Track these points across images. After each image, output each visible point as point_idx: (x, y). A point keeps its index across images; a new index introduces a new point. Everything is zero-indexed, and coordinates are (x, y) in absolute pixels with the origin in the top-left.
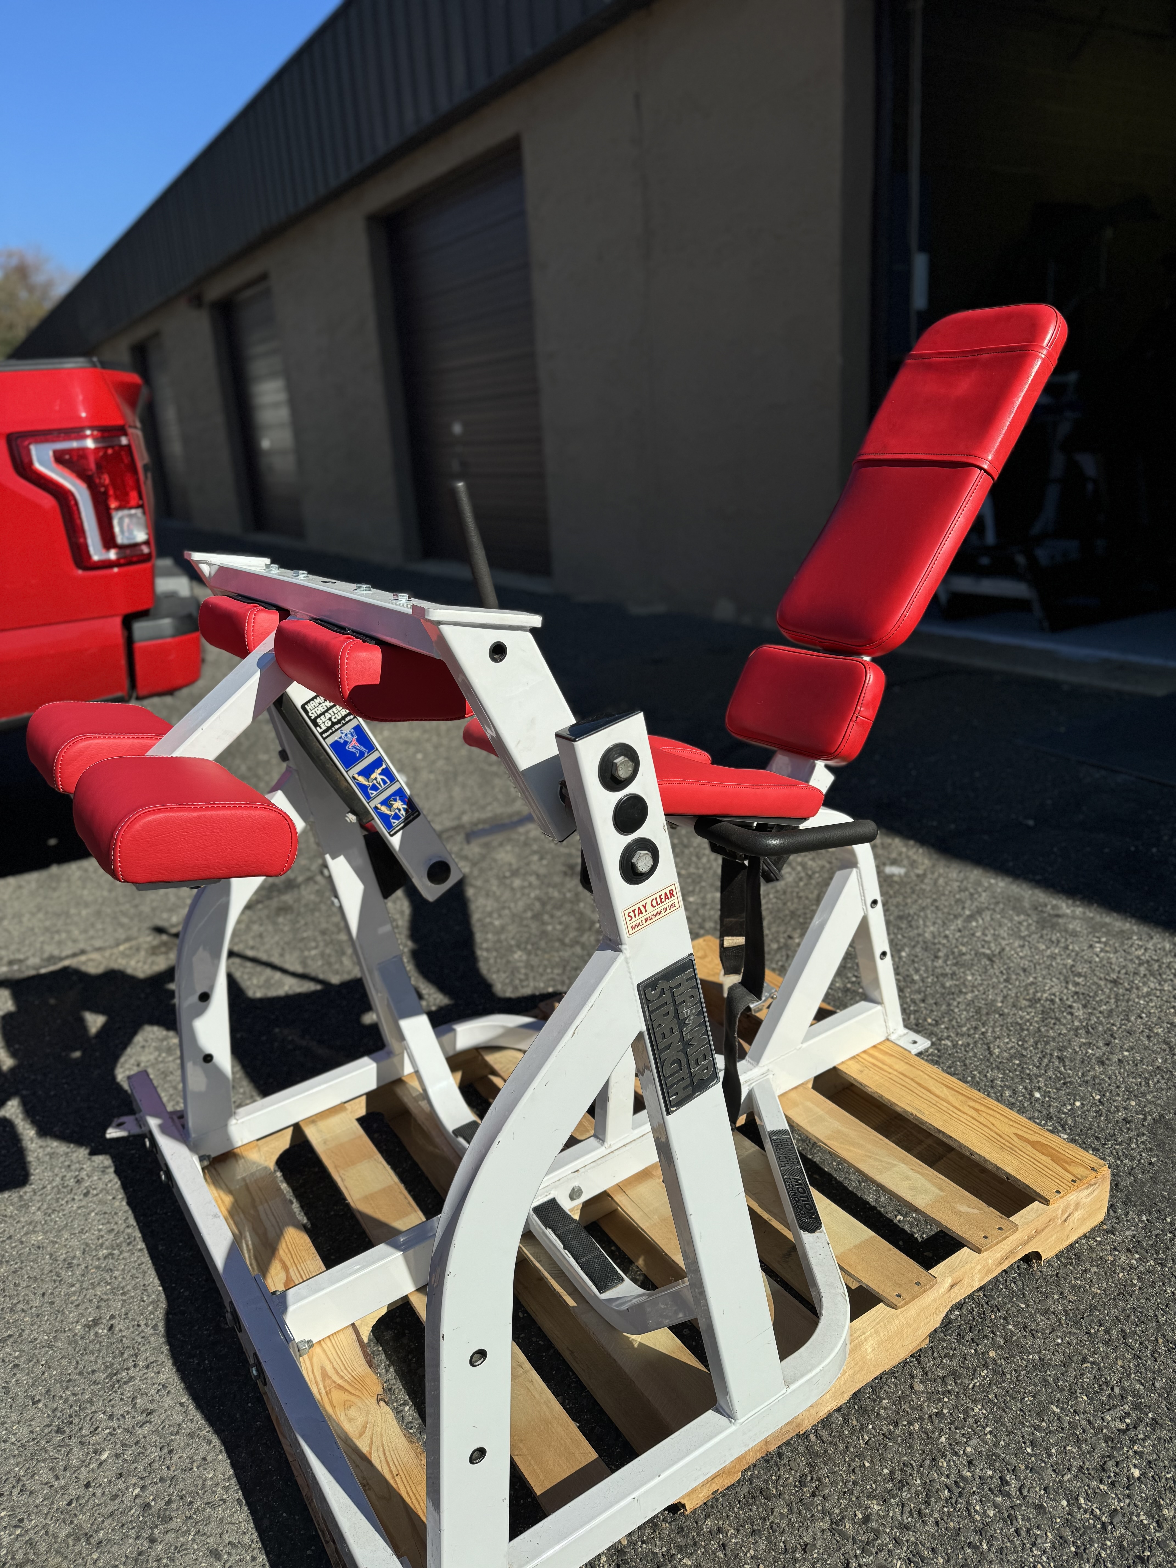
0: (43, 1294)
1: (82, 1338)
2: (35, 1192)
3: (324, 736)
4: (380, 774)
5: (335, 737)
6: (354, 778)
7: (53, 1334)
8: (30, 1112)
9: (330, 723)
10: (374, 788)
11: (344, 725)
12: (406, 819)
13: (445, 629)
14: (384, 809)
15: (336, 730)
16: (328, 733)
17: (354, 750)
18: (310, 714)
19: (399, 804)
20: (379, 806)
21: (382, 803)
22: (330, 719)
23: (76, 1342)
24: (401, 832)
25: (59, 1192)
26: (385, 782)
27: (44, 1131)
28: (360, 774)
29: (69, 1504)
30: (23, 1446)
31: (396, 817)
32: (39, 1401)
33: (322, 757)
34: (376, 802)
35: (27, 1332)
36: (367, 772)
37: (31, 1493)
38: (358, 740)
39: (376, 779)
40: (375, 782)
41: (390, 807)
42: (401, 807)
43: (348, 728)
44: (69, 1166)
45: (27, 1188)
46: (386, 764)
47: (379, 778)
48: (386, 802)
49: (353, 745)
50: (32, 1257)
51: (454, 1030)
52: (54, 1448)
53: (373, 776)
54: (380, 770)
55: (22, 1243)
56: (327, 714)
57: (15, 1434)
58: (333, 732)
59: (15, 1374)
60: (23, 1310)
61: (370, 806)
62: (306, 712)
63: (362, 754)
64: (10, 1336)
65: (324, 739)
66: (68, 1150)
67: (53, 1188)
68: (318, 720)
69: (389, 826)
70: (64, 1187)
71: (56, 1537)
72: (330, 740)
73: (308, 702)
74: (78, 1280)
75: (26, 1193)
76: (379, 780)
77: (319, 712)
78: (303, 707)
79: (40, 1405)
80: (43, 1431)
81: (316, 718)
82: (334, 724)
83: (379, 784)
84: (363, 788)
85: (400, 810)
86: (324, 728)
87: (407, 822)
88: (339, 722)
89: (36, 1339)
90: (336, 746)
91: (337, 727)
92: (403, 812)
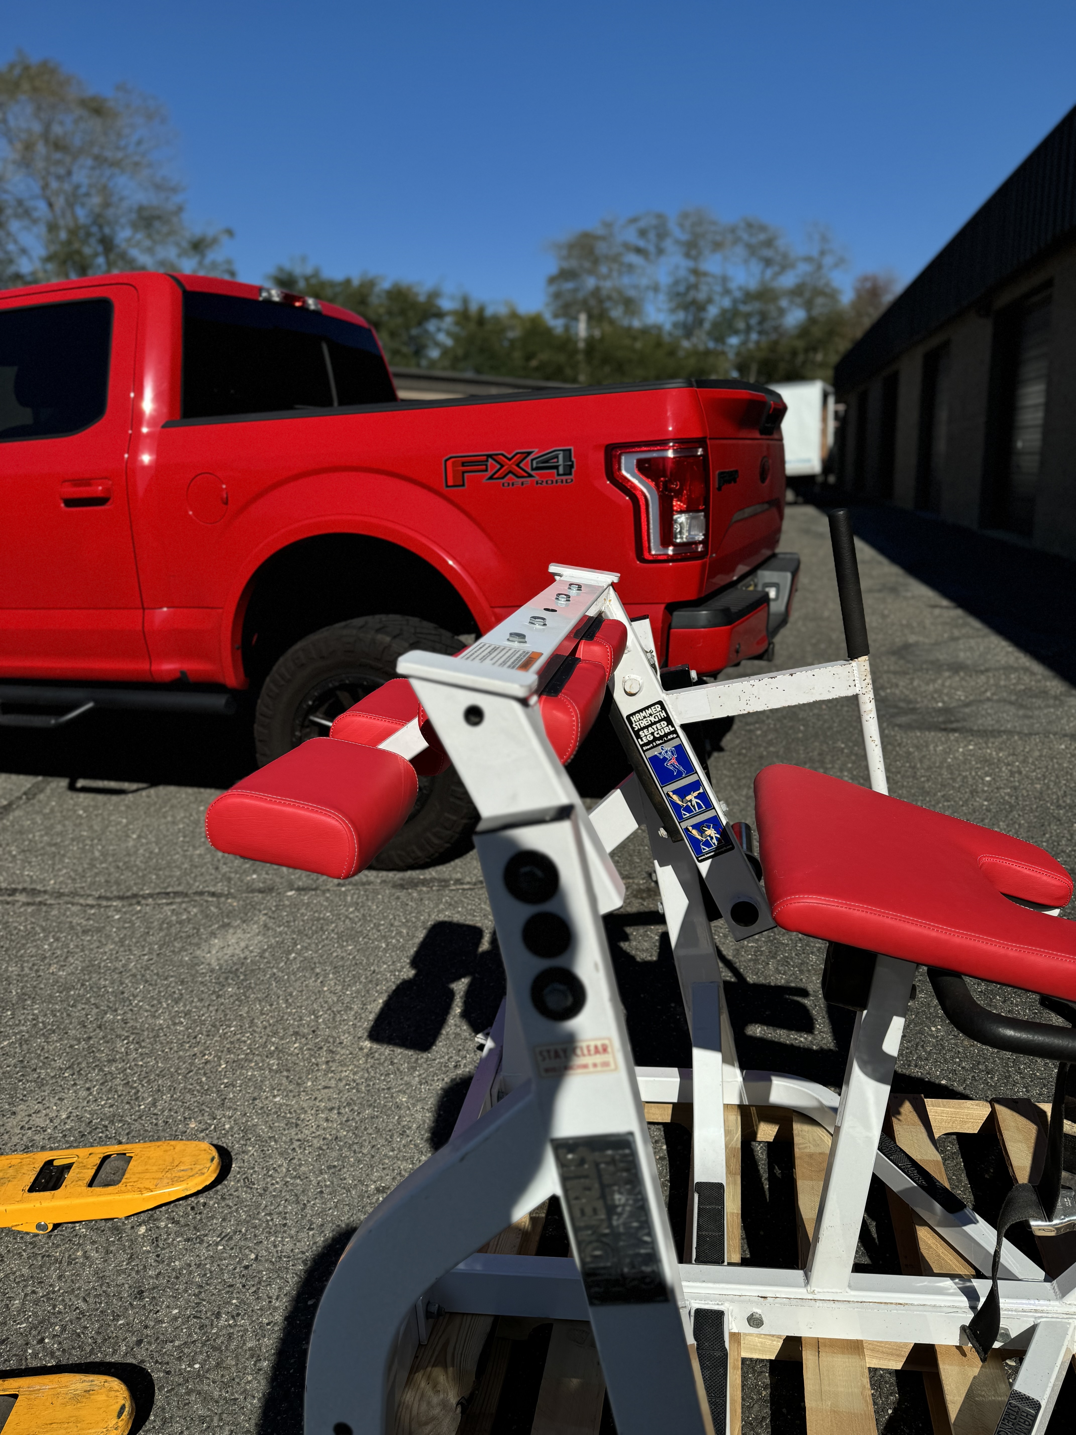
0: (373, 1146)
1: (368, 1197)
2: (427, 1060)
3: (644, 748)
4: (695, 797)
5: (655, 752)
6: (668, 794)
7: (356, 1182)
8: (470, 994)
9: (652, 738)
10: (688, 809)
11: (666, 742)
12: (717, 848)
13: (416, 684)
14: (695, 832)
15: (657, 745)
16: (648, 747)
17: (672, 768)
18: (634, 726)
19: (711, 832)
20: (690, 828)
21: (694, 827)
22: (652, 734)
23: (363, 1197)
24: (710, 860)
25: (440, 1069)
26: (700, 807)
27: (465, 1015)
28: (675, 792)
29: (268, 1324)
30: (280, 1258)
31: (707, 844)
32: (313, 1229)
33: (640, 768)
34: (688, 824)
35: (345, 1170)
36: (682, 792)
37: (258, 1298)
38: (677, 759)
39: (691, 801)
40: (689, 804)
41: (702, 832)
42: (713, 835)
43: (669, 746)
44: (460, 1050)
45: (425, 1055)
46: (704, 788)
47: (694, 801)
48: (698, 827)
49: (672, 763)
50: (389, 1112)
51: (770, 1081)
52: (293, 1273)
53: (688, 798)
54: (696, 794)
55: (392, 1096)
56: (650, 728)
57: (284, 1245)
58: (654, 747)
59: (316, 1198)
60: (355, 1152)
61: (681, 826)
62: (631, 723)
63: (680, 774)
64: (335, 1166)
65: (644, 751)
66: (468, 1037)
67: (439, 1063)
68: (641, 733)
69: (698, 851)
70: (445, 1066)
71: (244, 1344)
72: (650, 754)
73: (634, 714)
74: (399, 1149)
75: (422, 1057)
76: (694, 803)
77: (642, 725)
78: (628, 717)
79: (311, 1233)
80: (298, 1254)
81: (639, 730)
82: (655, 739)
83: (694, 806)
84: (676, 806)
85: (712, 838)
86: (645, 741)
87: (718, 852)
88: (661, 738)
89: (345, 1179)
90: (654, 760)
91: (658, 742)
92: (715, 841)
